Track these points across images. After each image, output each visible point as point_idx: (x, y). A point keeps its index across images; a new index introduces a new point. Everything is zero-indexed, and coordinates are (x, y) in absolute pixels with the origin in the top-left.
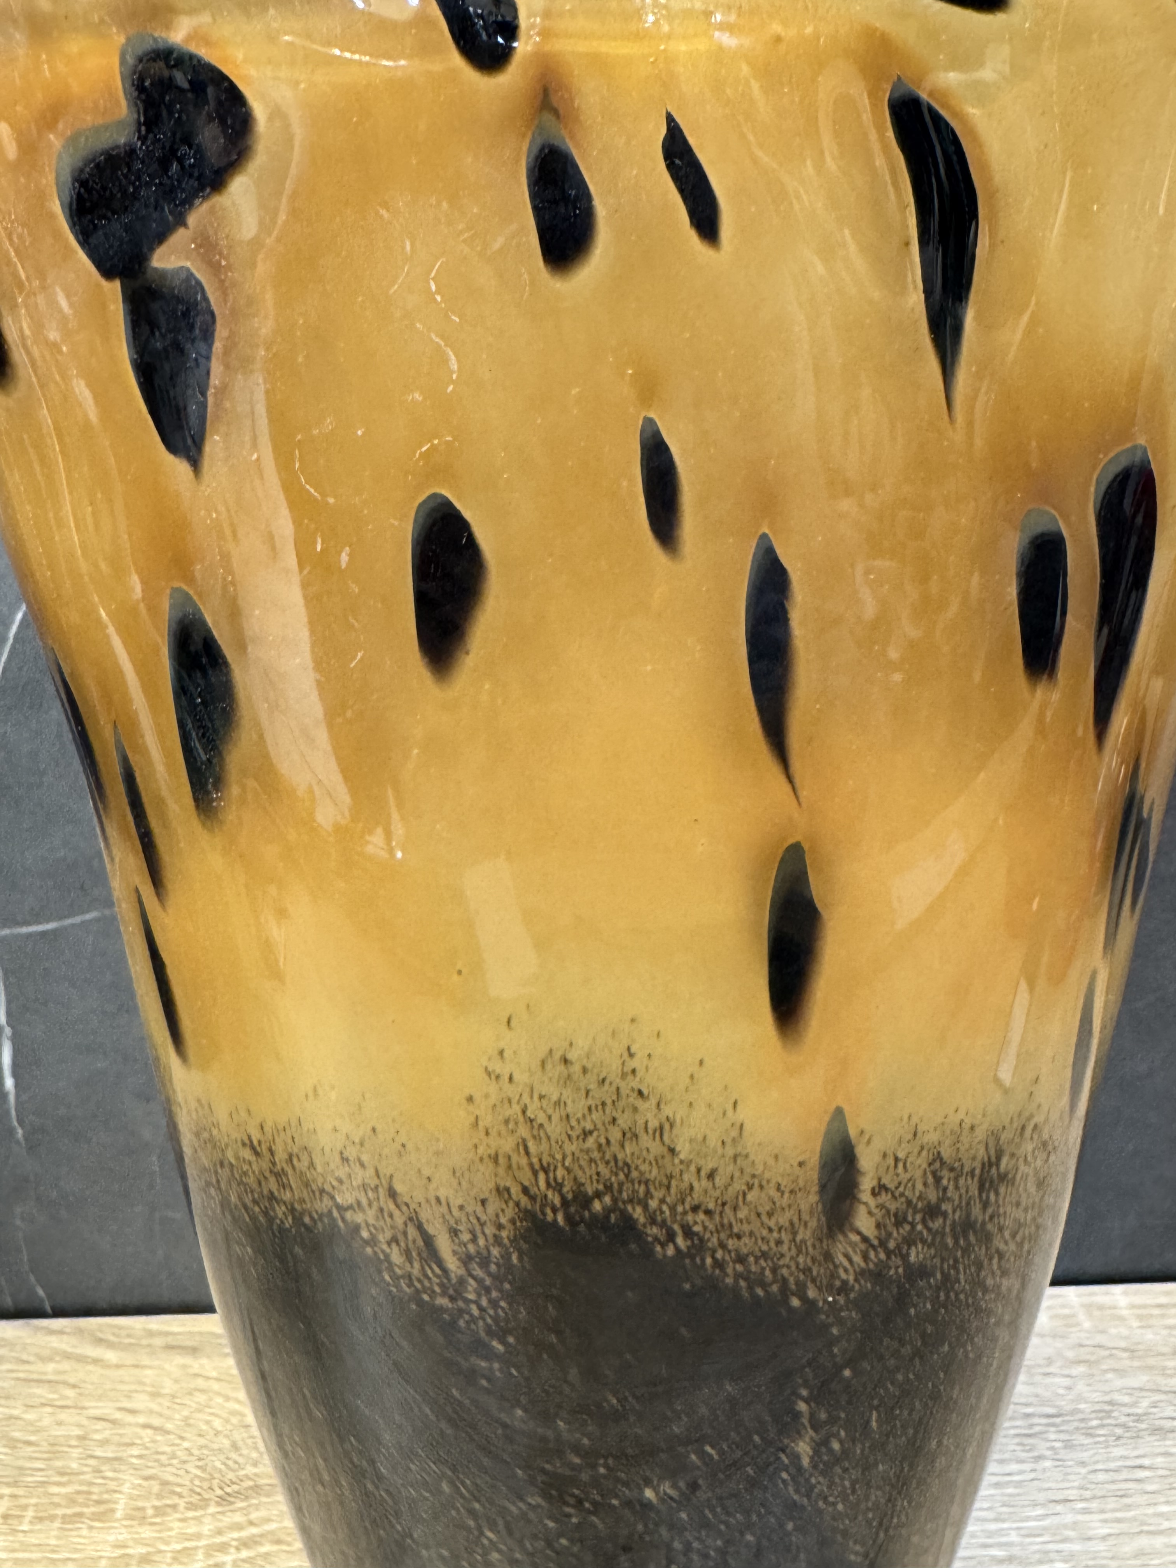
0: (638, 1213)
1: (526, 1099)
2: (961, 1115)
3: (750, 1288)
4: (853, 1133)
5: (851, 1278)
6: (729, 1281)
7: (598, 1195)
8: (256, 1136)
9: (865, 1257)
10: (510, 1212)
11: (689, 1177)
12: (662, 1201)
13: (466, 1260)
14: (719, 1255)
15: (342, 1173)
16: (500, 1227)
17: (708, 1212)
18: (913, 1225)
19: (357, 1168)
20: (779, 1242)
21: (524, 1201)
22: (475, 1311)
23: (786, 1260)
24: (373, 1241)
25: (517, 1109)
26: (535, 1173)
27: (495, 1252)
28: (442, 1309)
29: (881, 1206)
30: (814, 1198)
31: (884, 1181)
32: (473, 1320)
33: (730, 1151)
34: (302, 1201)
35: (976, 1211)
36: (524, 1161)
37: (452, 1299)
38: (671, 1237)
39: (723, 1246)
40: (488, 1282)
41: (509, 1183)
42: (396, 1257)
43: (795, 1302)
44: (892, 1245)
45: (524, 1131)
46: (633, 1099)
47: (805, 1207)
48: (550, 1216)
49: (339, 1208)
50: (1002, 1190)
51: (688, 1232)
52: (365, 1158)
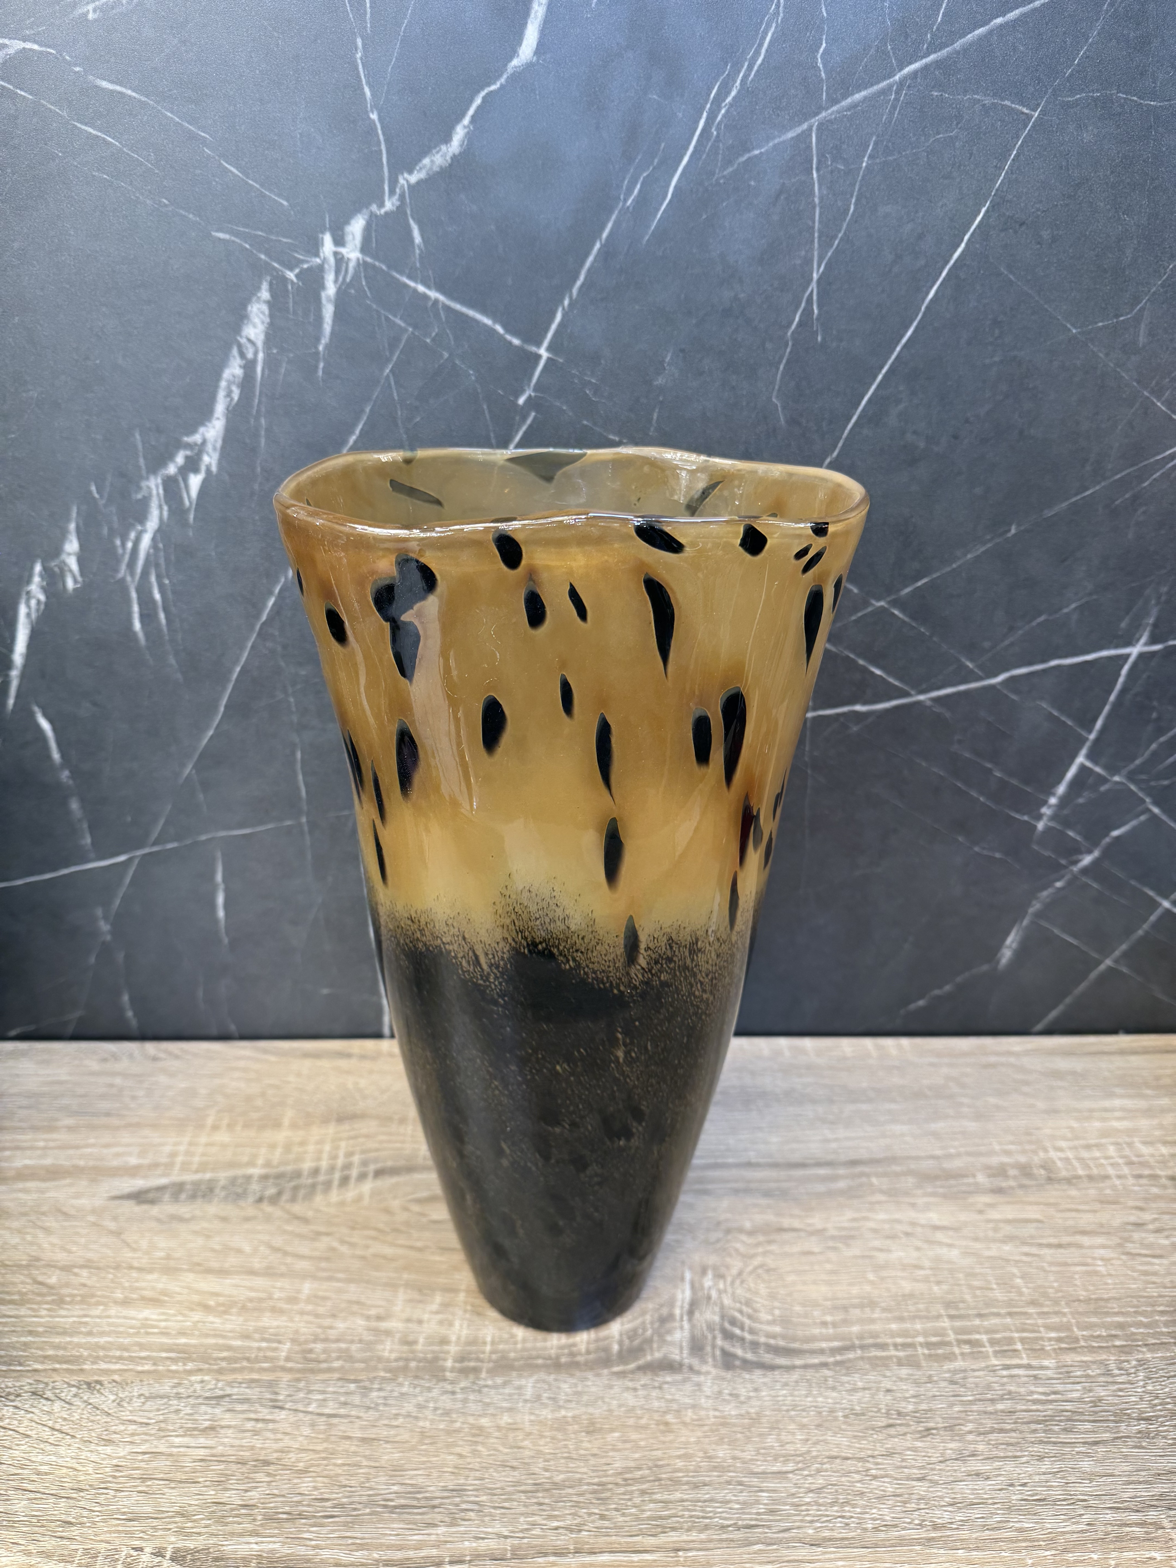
0: (555, 951)
1: (515, 904)
2: (680, 923)
3: (598, 984)
4: (637, 926)
5: (638, 984)
6: (590, 980)
7: (541, 943)
8: (413, 915)
9: (643, 976)
10: (508, 948)
11: (575, 938)
12: (565, 947)
13: (491, 966)
14: (586, 969)
15: (446, 930)
16: (503, 953)
17: (582, 952)
18: (662, 965)
19: (452, 928)
20: (609, 967)
21: (513, 944)
22: (493, 986)
23: (612, 974)
24: (456, 957)
25: (511, 908)
26: (517, 933)
27: (502, 963)
28: (480, 985)
29: (649, 956)
30: (622, 950)
31: (650, 945)
32: (492, 990)
33: (590, 930)
34: (429, 941)
35: (688, 961)
36: (513, 928)
37: (484, 981)
38: (568, 961)
39: (588, 966)
40: (498, 975)
41: (508, 936)
42: (464, 963)
43: (615, 991)
44: (653, 972)
45: (514, 916)
46: (554, 907)
47: (619, 953)
48: (522, 950)
49: (444, 943)
50: (699, 955)
51: (574, 960)
52: (455, 924)
